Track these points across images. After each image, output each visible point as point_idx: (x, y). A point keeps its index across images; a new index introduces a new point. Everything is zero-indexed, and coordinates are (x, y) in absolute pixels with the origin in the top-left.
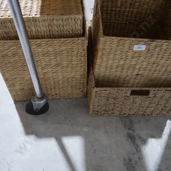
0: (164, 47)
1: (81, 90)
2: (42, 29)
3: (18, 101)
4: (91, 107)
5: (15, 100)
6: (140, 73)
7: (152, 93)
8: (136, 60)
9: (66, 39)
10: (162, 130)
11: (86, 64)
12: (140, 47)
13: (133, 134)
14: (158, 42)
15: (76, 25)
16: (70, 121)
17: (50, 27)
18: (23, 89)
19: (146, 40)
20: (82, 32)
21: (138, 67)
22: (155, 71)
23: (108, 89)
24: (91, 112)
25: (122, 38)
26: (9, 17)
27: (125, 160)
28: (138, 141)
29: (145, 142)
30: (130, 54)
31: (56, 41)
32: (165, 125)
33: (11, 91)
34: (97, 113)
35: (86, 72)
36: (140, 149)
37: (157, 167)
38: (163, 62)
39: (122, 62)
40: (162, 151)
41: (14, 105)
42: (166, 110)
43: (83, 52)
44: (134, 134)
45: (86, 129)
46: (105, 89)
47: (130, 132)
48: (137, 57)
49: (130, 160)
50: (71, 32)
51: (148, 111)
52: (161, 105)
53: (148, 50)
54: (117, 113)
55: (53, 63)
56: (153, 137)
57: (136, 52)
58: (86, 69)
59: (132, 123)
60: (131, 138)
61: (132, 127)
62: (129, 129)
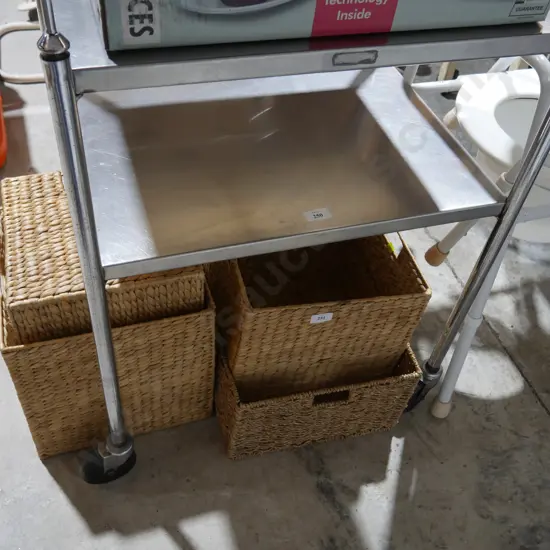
0: (365, 310)
1: (201, 404)
2: (123, 306)
3: (50, 457)
4: (233, 442)
5: (44, 455)
6: (325, 357)
7: (354, 395)
8: (316, 337)
9: (173, 319)
10: (385, 462)
11: (214, 355)
12: (322, 317)
13: (329, 484)
14: (354, 304)
15: (193, 289)
16: (188, 481)
17: (139, 301)
18: (69, 428)
19: (332, 304)
20: (203, 299)
21: (320, 348)
22: (353, 349)
23: (269, 402)
24: (232, 453)
25: (287, 307)
26: (55, 297)
27: (322, 541)
28: (341, 497)
29: (354, 495)
30: (304, 330)
31: (153, 326)
32: (390, 451)
33: (38, 438)
34: (245, 452)
35: (212, 370)
36: (348, 512)
37: (386, 542)
38: (366, 332)
39: (289, 346)
40: (391, 506)
41: (44, 469)
42: (385, 418)
43: (207, 334)
44: (331, 482)
45: (227, 494)
46: (263, 403)
47: (322, 479)
48: (316, 333)
49: (332, 540)
50: (182, 303)
51: (352, 428)
52: (375, 411)
53: (337, 319)
54: (287, 443)
55: (143, 365)
56: (369, 480)
57: (315, 325)
58: (213, 364)
59: (321, 460)
60: (326, 492)
61: (323, 469)
62: (319, 473)
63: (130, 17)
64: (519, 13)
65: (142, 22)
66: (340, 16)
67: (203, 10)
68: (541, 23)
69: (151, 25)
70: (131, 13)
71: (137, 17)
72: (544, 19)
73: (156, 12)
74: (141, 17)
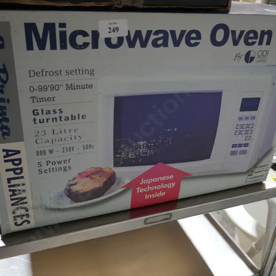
63: (14, 217)
64: (251, 180)
65: (22, 218)
66: (147, 197)
67: (61, 207)
68: (264, 182)
69: (28, 219)
70: (14, 215)
71: (19, 216)
72: (265, 180)
73: (31, 212)
74: (22, 216)
